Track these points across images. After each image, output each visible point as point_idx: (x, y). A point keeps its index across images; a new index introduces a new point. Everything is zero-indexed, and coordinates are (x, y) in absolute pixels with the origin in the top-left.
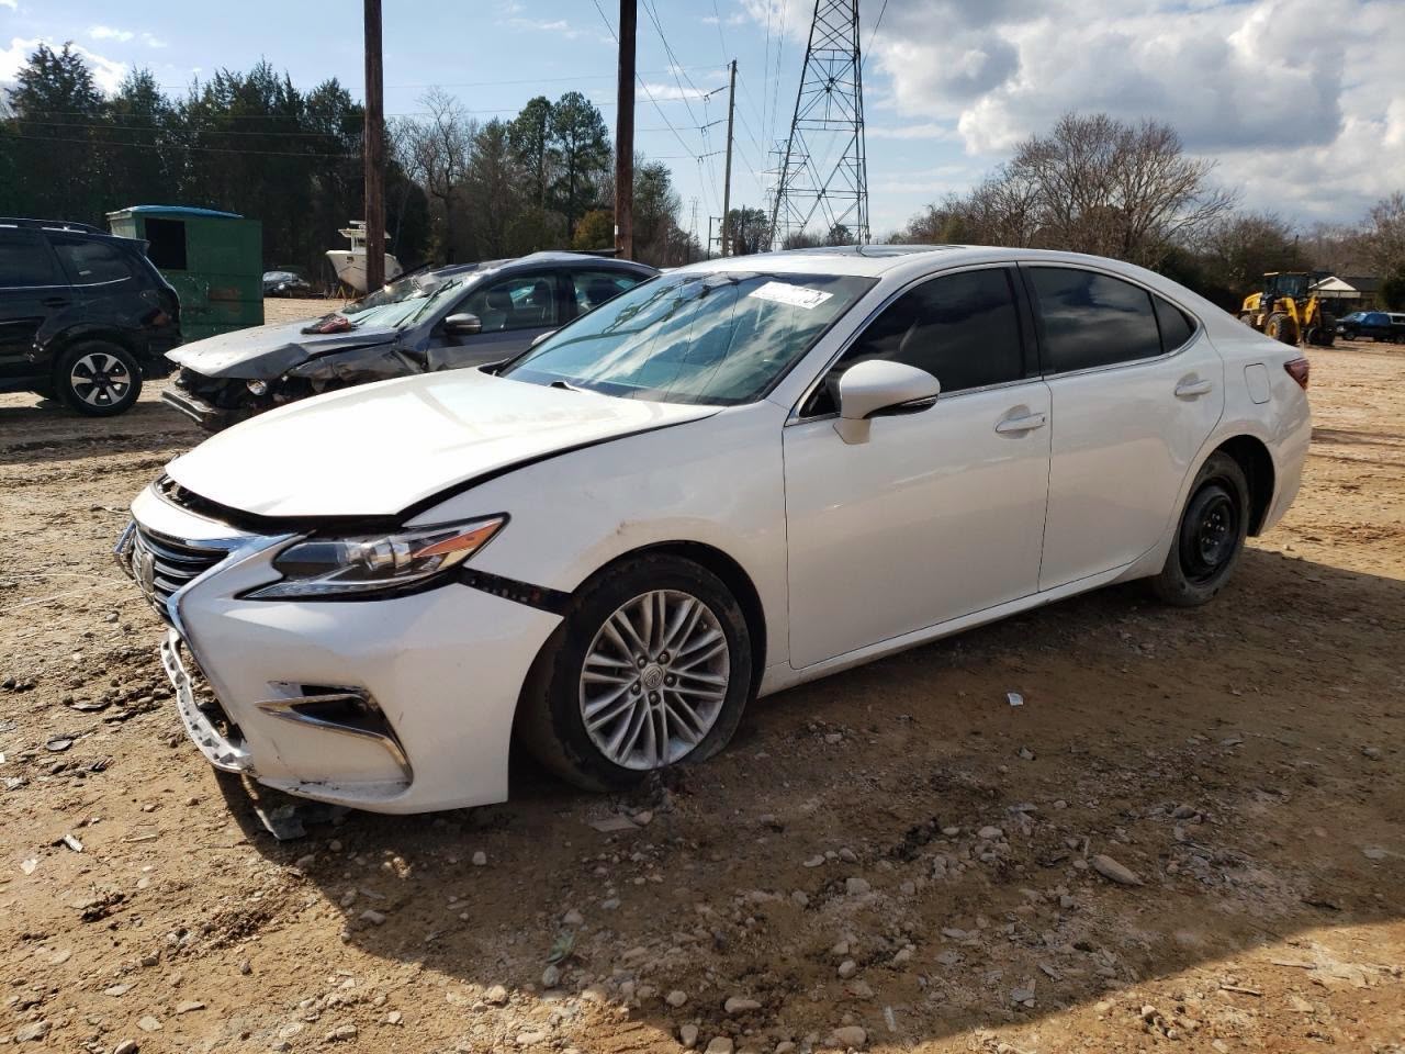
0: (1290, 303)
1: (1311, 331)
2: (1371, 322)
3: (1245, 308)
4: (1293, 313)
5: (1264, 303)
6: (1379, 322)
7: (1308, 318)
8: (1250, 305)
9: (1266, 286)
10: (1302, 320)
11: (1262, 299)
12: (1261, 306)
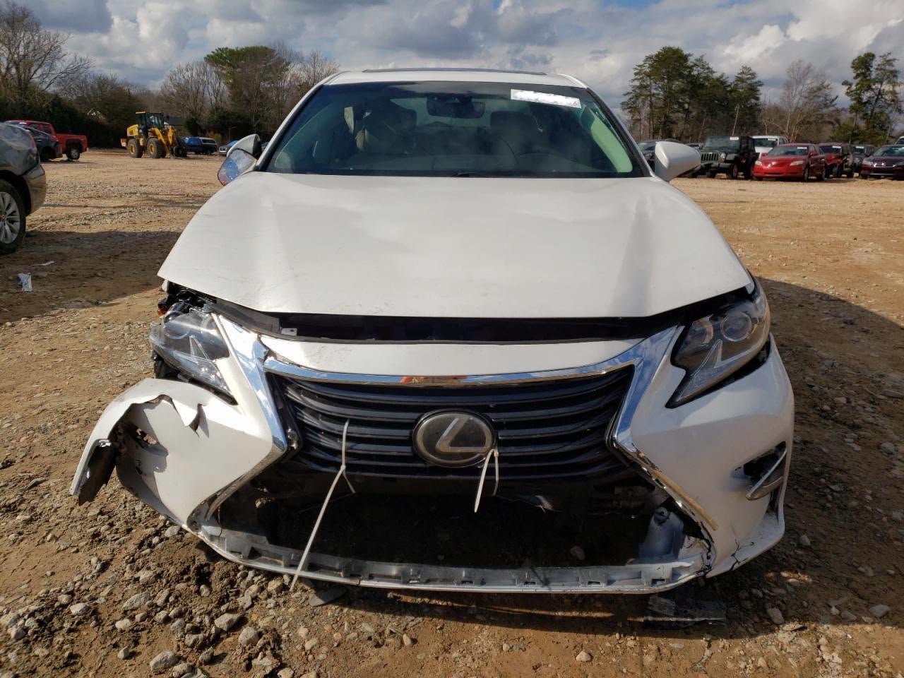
0: (158, 131)
1: (174, 148)
2: (192, 143)
3: (128, 134)
4: (161, 137)
5: (141, 131)
6: (196, 143)
7: (170, 140)
8: (131, 132)
9: (139, 121)
10: (168, 142)
11: (139, 129)
12: (139, 133)
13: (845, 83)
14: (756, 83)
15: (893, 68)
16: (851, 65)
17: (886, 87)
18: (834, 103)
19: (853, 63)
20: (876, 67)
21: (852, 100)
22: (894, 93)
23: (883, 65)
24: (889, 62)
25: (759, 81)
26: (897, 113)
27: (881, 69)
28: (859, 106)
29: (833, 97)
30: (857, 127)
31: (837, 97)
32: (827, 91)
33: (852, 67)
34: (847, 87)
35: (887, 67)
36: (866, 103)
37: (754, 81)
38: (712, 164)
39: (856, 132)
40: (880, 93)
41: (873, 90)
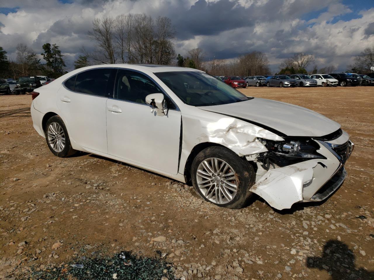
13: (42, 54)
14: (3, 52)
15: (58, 50)
16: (42, 48)
17: (57, 56)
18: (39, 62)
19: (43, 47)
20: (52, 49)
21: (47, 61)
22: (61, 59)
23: (54, 48)
24: (56, 47)
25: (5, 51)
26: (64, 67)
27: (54, 50)
28: (49, 64)
29: (39, 59)
30: (52, 72)
31: (40, 59)
32: (36, 57)
33: (43, 48)
34: (43, 56)
35: (56, 49)
36: (52, 62)
37: (2, 51)
38: (27, 88)
39: (51, 73)
40: (56, 59)
41: (53, 57)
